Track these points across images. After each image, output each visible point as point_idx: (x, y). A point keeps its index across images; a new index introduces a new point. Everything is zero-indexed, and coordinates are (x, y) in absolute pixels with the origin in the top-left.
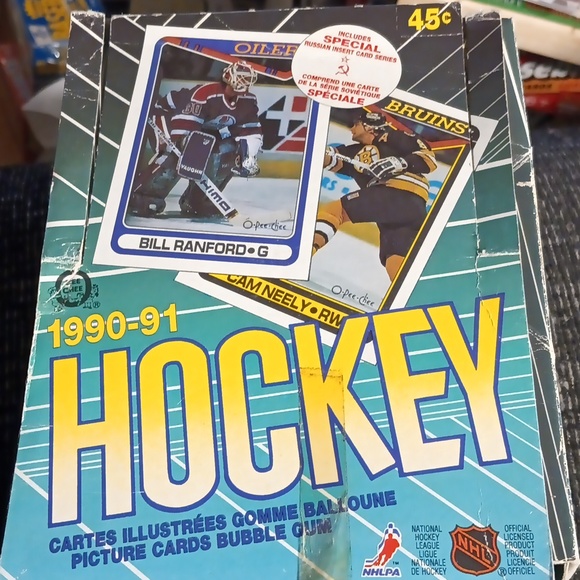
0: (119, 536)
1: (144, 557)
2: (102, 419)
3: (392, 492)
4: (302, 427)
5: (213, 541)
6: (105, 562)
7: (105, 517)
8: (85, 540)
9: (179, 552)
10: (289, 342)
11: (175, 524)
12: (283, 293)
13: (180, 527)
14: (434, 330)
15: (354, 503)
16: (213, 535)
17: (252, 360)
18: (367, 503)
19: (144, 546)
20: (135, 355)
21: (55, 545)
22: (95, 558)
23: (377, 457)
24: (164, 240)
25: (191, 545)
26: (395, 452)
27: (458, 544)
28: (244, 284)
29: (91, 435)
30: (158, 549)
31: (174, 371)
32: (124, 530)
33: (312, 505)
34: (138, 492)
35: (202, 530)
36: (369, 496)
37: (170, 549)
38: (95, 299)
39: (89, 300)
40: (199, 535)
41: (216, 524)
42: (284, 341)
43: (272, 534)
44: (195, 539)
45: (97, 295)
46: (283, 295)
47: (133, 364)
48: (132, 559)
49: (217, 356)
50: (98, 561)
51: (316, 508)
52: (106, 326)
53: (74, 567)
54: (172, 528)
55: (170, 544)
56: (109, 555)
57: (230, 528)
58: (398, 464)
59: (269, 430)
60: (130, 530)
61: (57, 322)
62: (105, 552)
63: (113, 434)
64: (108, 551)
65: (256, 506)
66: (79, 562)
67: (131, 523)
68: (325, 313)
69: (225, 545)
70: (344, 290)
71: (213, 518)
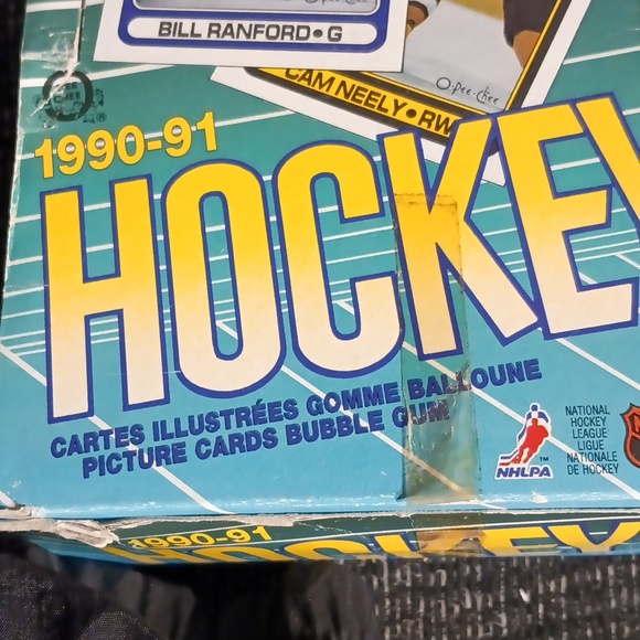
0: (148, 432)
1: (184, 460)
2: (117, 274)
3: (535, 362)
4: (400, 275)
5: (281, 434)
6: (130, 468)
7: (127, 407)
8: (101, 440)
9: (233, 452)
10: (377, 158)
11: (226, 414)
12: (366, 90)
13: (233, 418)
14: (587, 133)
15: (480, 378)
16: (280, 427)
17: (324, 185)
18: (498, 377)
19: (183, 445)
20: (159, 184)
21: (59, 447)
22: (115, 463)
23: (511, 314)
24: (193, 24)
25: (249, 441)
26: (537, 305)
27: (634, 430)
28: (309, 80)
29: (102, 296)
30: (204, 449)
31: (214, 204)
32: (155, 424)
33: (419, 382)
34: (172, 372)
35: (265, 422)
36: (501, 367)
37: (220, 448)
38: (100, 109)
39: (91, 112)
40: (260, 428)
41: (283, 411)
42: (370, 158)
43: (364, 423)
44: (255, 434)
45: (101, 103)
46: (367, 94)
47: (157, 196)
48: (168, 463)
49: (275, 181)
50: (119, 467)
51: (425, 386)
52: (116, 146)
53: (86, 476)
54: (221, 420)
55: (219, 441)
56: (135, 459)
57: (304, 417)
58: (542, 321)
59: (353, 281)
60: (163, 423)
61: (48, 142)
62: (129, 455)
63: (134, 293)
64: (133, 453)
65: (340, 386)
66: (93, 469)
67: (164, 414)
68: (428, 117)
69: (298, 440)
70: (454, 84)
71: (278, 404)
